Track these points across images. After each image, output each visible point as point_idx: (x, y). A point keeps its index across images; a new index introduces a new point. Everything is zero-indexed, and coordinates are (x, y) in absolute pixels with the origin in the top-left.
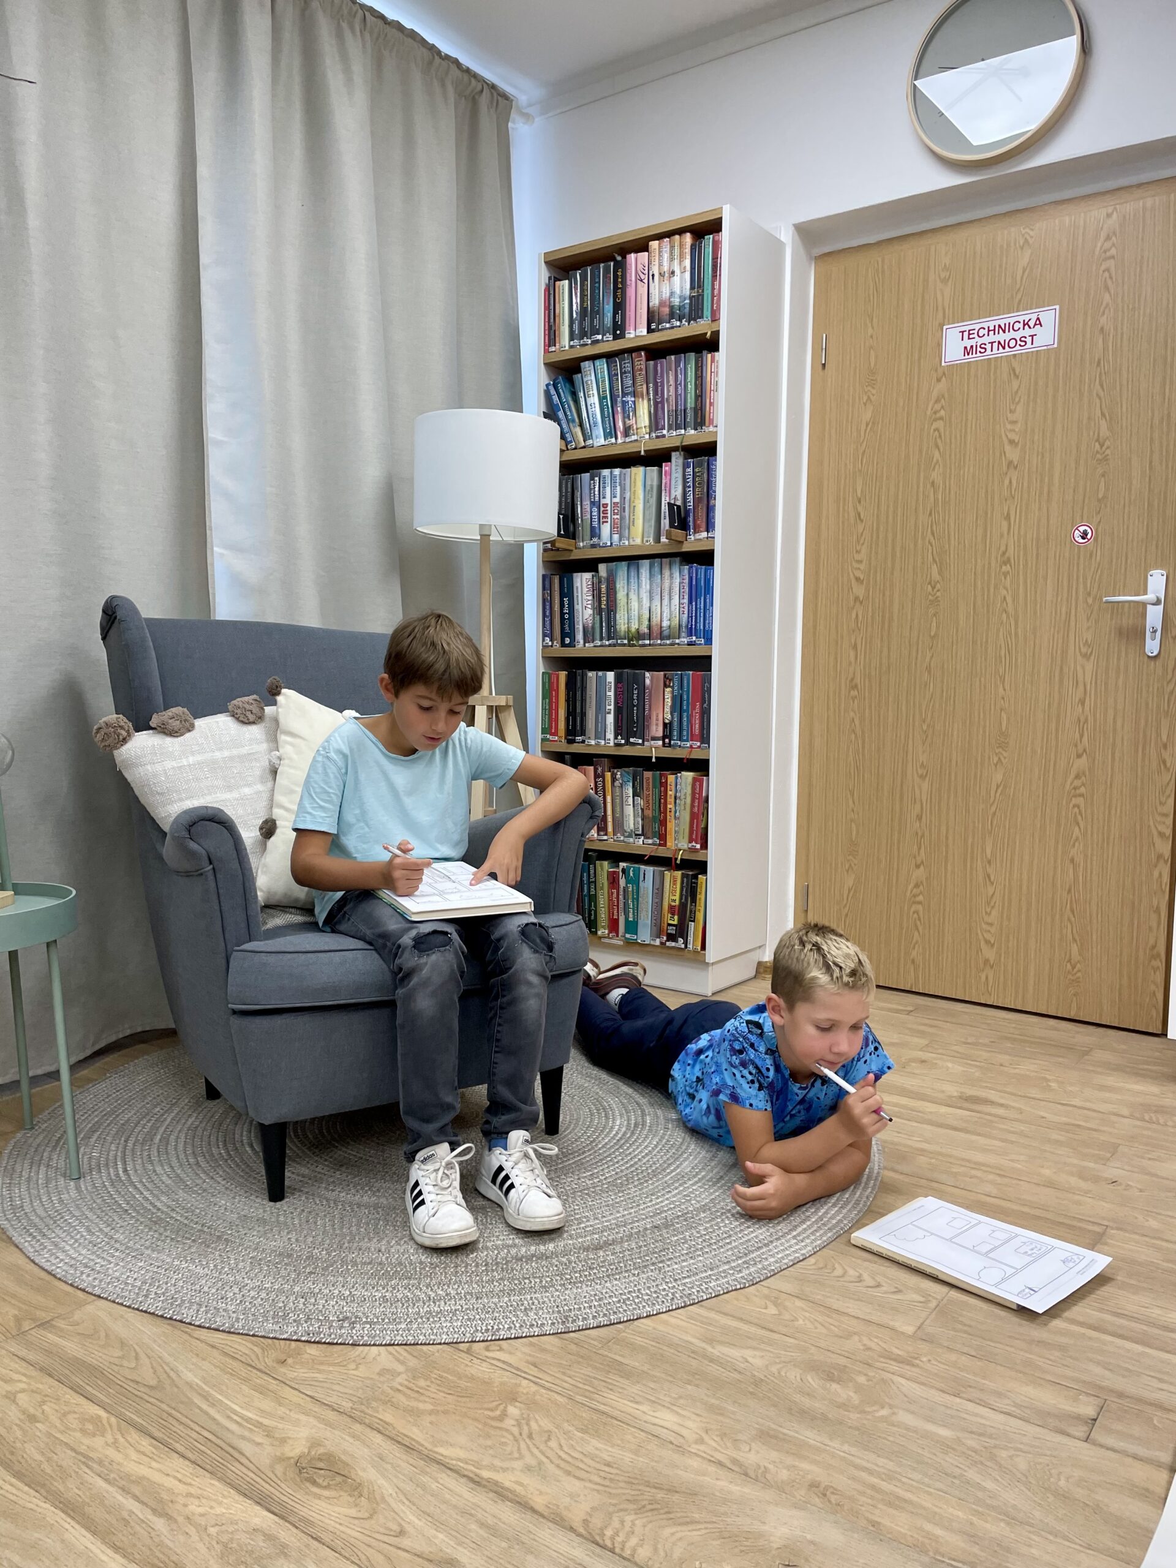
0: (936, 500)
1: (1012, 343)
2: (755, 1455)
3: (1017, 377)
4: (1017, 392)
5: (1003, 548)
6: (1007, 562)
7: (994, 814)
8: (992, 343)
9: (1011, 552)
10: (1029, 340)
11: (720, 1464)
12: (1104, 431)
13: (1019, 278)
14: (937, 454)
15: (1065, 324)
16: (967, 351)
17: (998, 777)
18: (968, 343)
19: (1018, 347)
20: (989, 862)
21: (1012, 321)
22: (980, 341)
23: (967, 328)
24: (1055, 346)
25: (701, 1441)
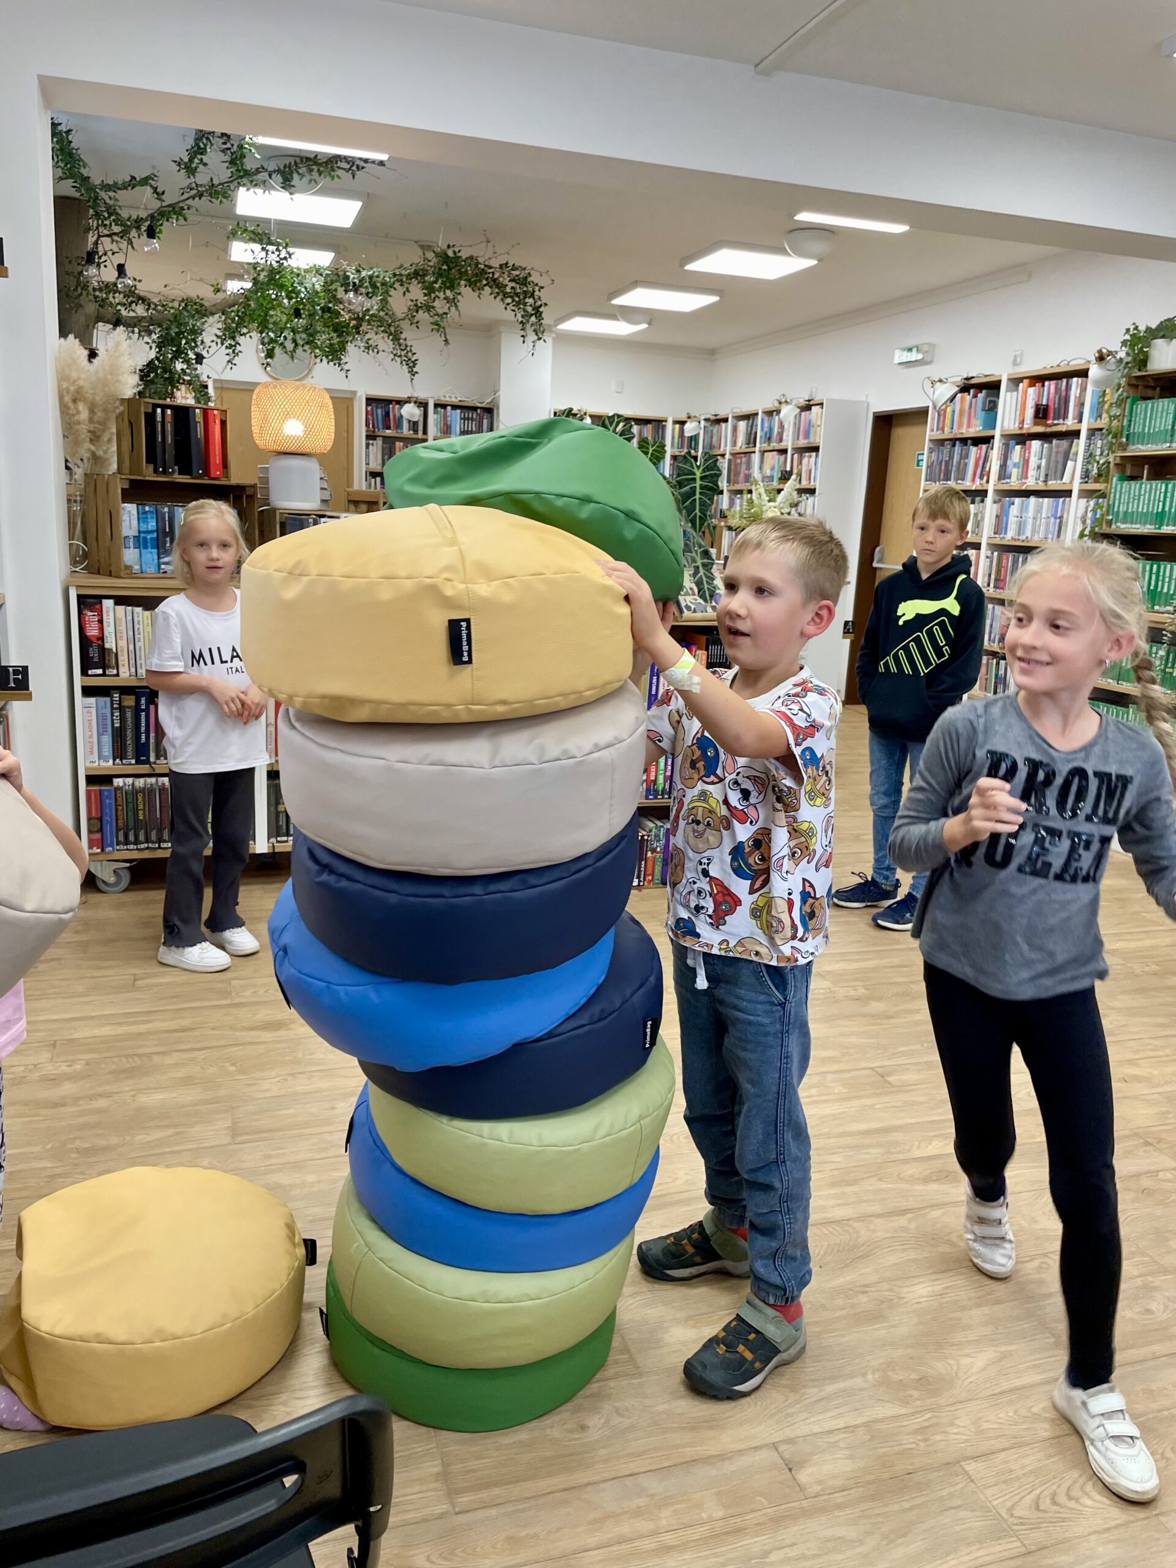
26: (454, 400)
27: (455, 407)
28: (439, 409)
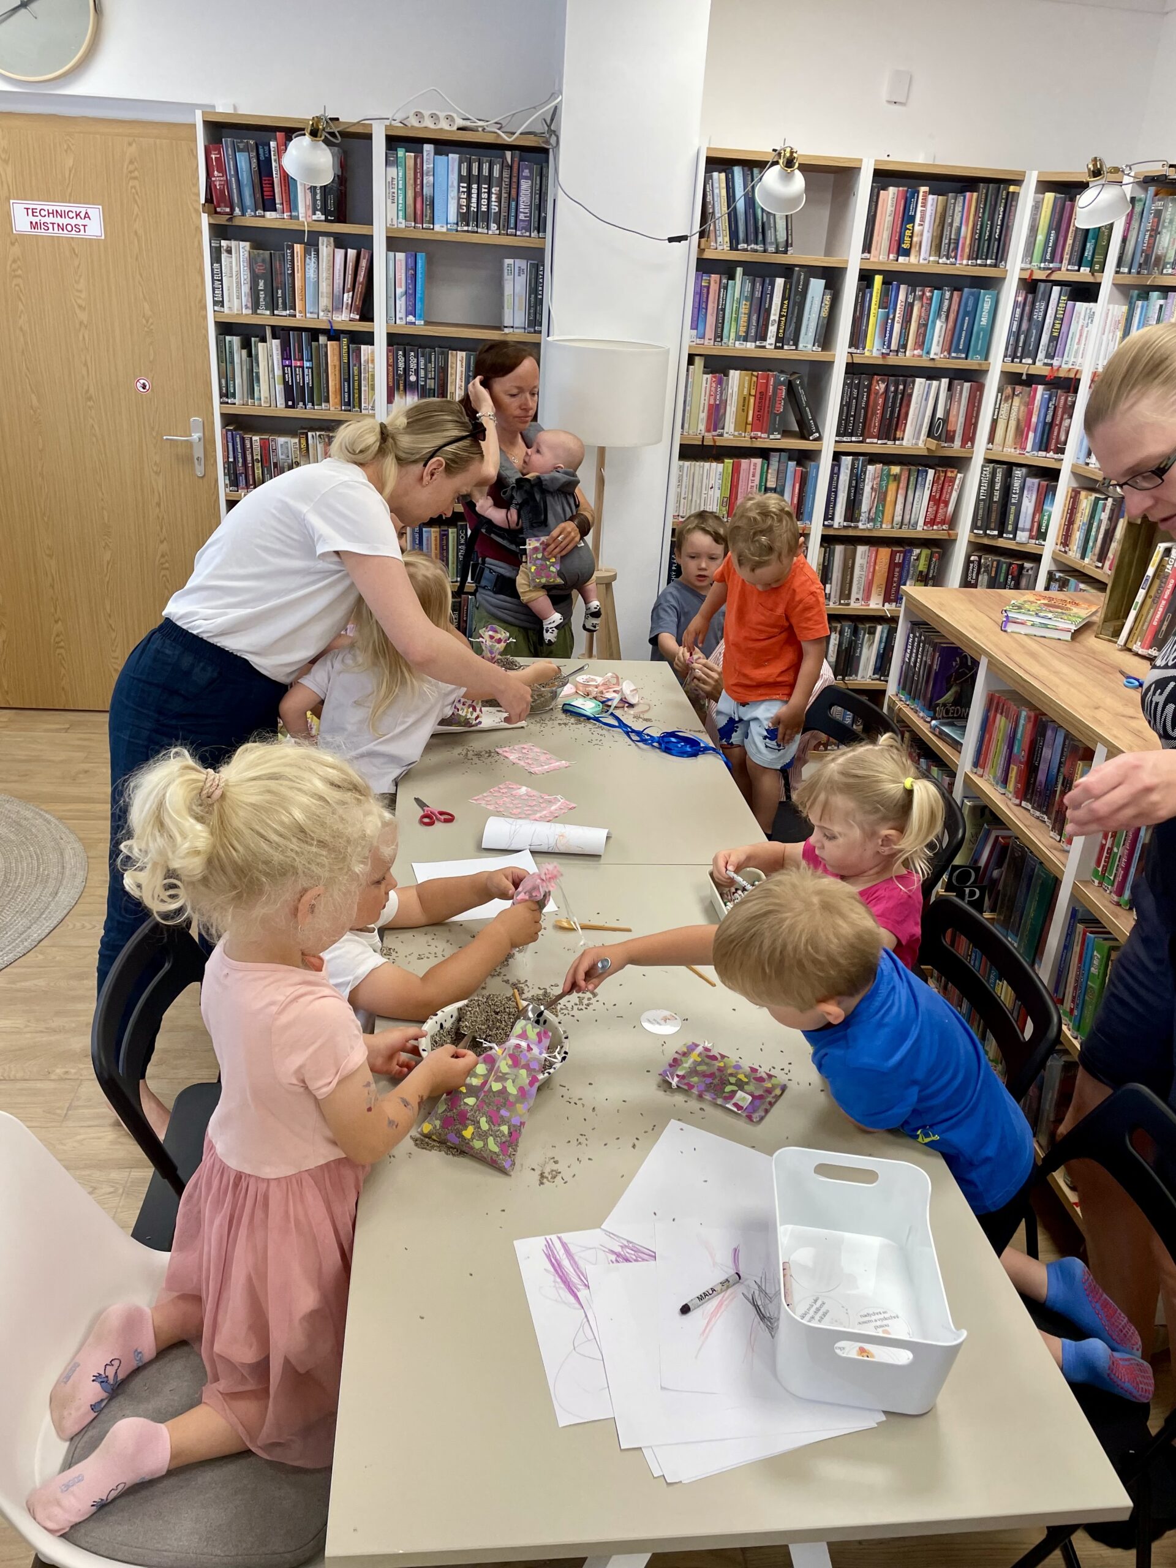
0: (26, 343)
1: (69, 228)
2: (57, 1022)
3: (77, 255)
4: (78, 267)
5: (85, 387)
6: (90, 399)
7: (108, 582)
8: (53, 224)
9: (92, 391)
10: (82, 228)
11: (42, 1032)
12: (149, 313)
13: (67, 176)
14: (21, 307)
15: (108, 221)
16: (34, 225)
17: (107, 556)
18: (34, 220)
19: (73, 232)
20: (110, 616)
21: (67, 209)
22: (43, 220)
23: (31, 207)
24: (103, 237)
25: (27, 1026)
26: (446, 128)
27: (443, 145)
28: (401, 152)
